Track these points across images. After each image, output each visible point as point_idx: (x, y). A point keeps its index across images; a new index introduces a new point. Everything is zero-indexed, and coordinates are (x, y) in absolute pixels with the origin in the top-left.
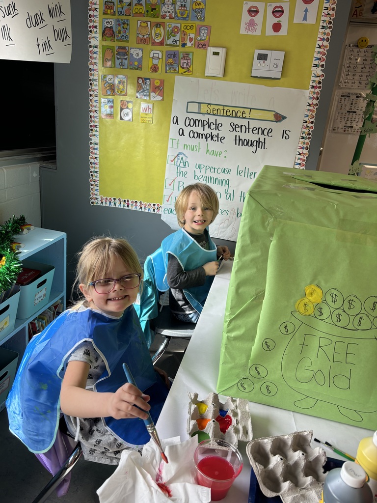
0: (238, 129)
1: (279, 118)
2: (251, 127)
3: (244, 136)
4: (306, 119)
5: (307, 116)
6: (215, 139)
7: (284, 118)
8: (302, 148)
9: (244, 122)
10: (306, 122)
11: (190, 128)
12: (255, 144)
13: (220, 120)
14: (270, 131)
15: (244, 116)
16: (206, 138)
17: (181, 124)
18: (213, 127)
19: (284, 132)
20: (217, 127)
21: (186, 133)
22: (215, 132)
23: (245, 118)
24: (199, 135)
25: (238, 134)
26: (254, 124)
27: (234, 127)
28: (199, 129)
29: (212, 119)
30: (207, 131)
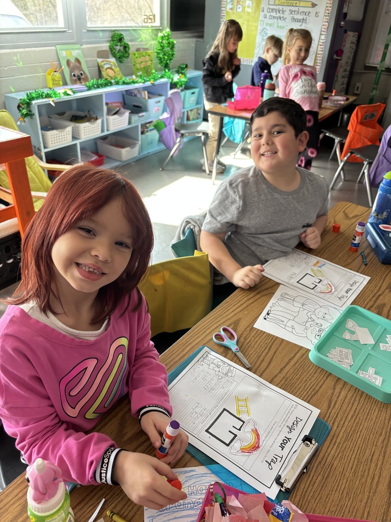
0: (293, 13)
1: (314, 5)
2: (300, 11)
3: (296, 17)
4: (328, 5)
5: (328, 3)
6: (282, 19)
7: (316, 5)
8: (325, 22)
9: (296, 9)
10: (327, 7)
11: (270, 14)
12: (301, 21)
13: (285, 8)
14: (309, 13)
15: (297, 5)
16: (277, 19)
17: (266, 12)
18: (281, 12)
19: (316, 13)
20: (283, 13)
21: (268, 17)
22: (282, 15)
23: (297, 6)
24: (274, 17)
25: (293, 16)
26: (301, 9)
27: (291, 12)
28: (274, 14)
29: (281, 8)
30: (278, 15)
